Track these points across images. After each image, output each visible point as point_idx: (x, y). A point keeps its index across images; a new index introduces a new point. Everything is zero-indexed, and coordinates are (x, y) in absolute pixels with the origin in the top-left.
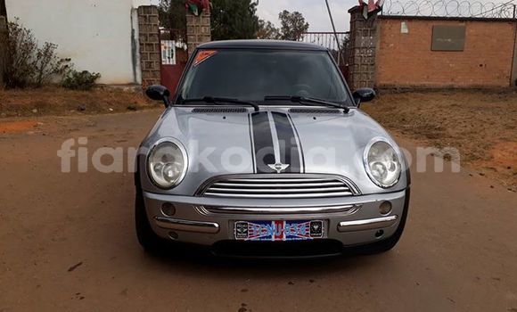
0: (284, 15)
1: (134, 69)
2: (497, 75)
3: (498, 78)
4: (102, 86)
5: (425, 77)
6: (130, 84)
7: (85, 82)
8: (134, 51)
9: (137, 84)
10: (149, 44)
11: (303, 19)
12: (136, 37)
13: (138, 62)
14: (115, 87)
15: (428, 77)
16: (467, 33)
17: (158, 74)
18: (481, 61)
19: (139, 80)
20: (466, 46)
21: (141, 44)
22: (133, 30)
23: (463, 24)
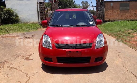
0: (83, 2)
1: (39, 19)
6: (38, 23)
9: (40, 23)
10: (42, 12)
11: (88, 3)
12: (39, 10)
13: (40, 17)
16: (130, 5)
19: (40, 22)
21: (40, 12)
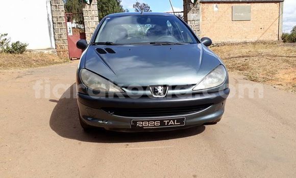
2: (271, 33)
3: (271, 35)
4: (30, 51)
5: (230, 37)
6: (49, 49)
7: (18, 49)
8: (49, 27)
9: (53, 49)
10: (59, 23)
11: (149, 7)
12: (51, 19)
13: (53, 35)
14: (39, 51)
15: (231, 37)
16: (252, 10)
17: (66, 41)
18: (261, 26)
19: (54, 46)
20: (252, 17)
21: (53, 23)
22: (48, 15)
23: (250, 4)
